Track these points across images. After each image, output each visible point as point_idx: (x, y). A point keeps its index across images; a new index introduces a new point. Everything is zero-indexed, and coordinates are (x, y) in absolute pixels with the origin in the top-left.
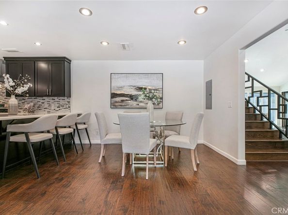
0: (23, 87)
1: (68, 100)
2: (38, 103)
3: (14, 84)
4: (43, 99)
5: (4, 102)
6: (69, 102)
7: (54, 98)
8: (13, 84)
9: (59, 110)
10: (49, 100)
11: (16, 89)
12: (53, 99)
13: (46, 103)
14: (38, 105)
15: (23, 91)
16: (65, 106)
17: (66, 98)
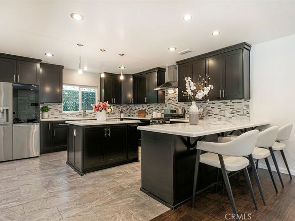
0: (203, 90)
1: (247, 103)
2: (208, 108)
3: (195, 88)
4: (212, 103)
5: (175, 107)
6: (248, 106)
7: (226, 101)
8: (193, 88)
9: (234, 116)
10: (220, 104)
11: (196, 93)
12: (225, 103)
13: (216, 108)
14: (207, 111)
15: (204, 95)
16: (242, 111)
17: (243, 101)
